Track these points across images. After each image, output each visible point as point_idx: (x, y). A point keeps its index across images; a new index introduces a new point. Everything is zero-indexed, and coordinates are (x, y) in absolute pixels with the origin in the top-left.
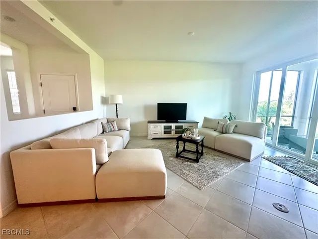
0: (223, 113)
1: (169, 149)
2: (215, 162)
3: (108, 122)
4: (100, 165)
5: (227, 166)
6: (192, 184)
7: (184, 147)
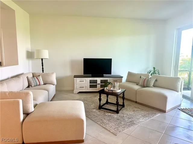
0: (148, 68)
1: (93, 102)
2: (134, 113)
3: (33, 77)
4: (27, 114)
5: (144, 116)
6: (109, 131)
7: (107, 100)
